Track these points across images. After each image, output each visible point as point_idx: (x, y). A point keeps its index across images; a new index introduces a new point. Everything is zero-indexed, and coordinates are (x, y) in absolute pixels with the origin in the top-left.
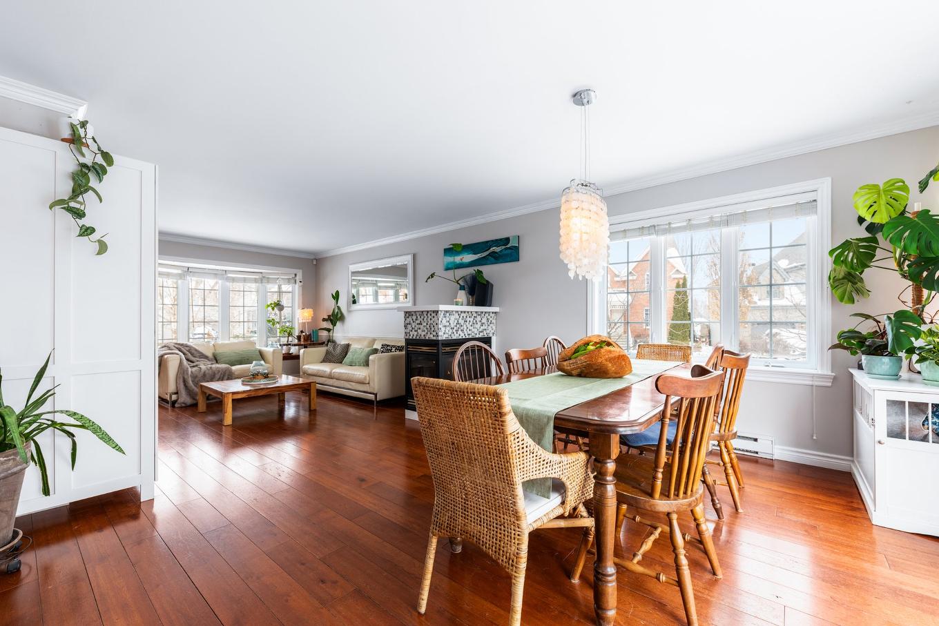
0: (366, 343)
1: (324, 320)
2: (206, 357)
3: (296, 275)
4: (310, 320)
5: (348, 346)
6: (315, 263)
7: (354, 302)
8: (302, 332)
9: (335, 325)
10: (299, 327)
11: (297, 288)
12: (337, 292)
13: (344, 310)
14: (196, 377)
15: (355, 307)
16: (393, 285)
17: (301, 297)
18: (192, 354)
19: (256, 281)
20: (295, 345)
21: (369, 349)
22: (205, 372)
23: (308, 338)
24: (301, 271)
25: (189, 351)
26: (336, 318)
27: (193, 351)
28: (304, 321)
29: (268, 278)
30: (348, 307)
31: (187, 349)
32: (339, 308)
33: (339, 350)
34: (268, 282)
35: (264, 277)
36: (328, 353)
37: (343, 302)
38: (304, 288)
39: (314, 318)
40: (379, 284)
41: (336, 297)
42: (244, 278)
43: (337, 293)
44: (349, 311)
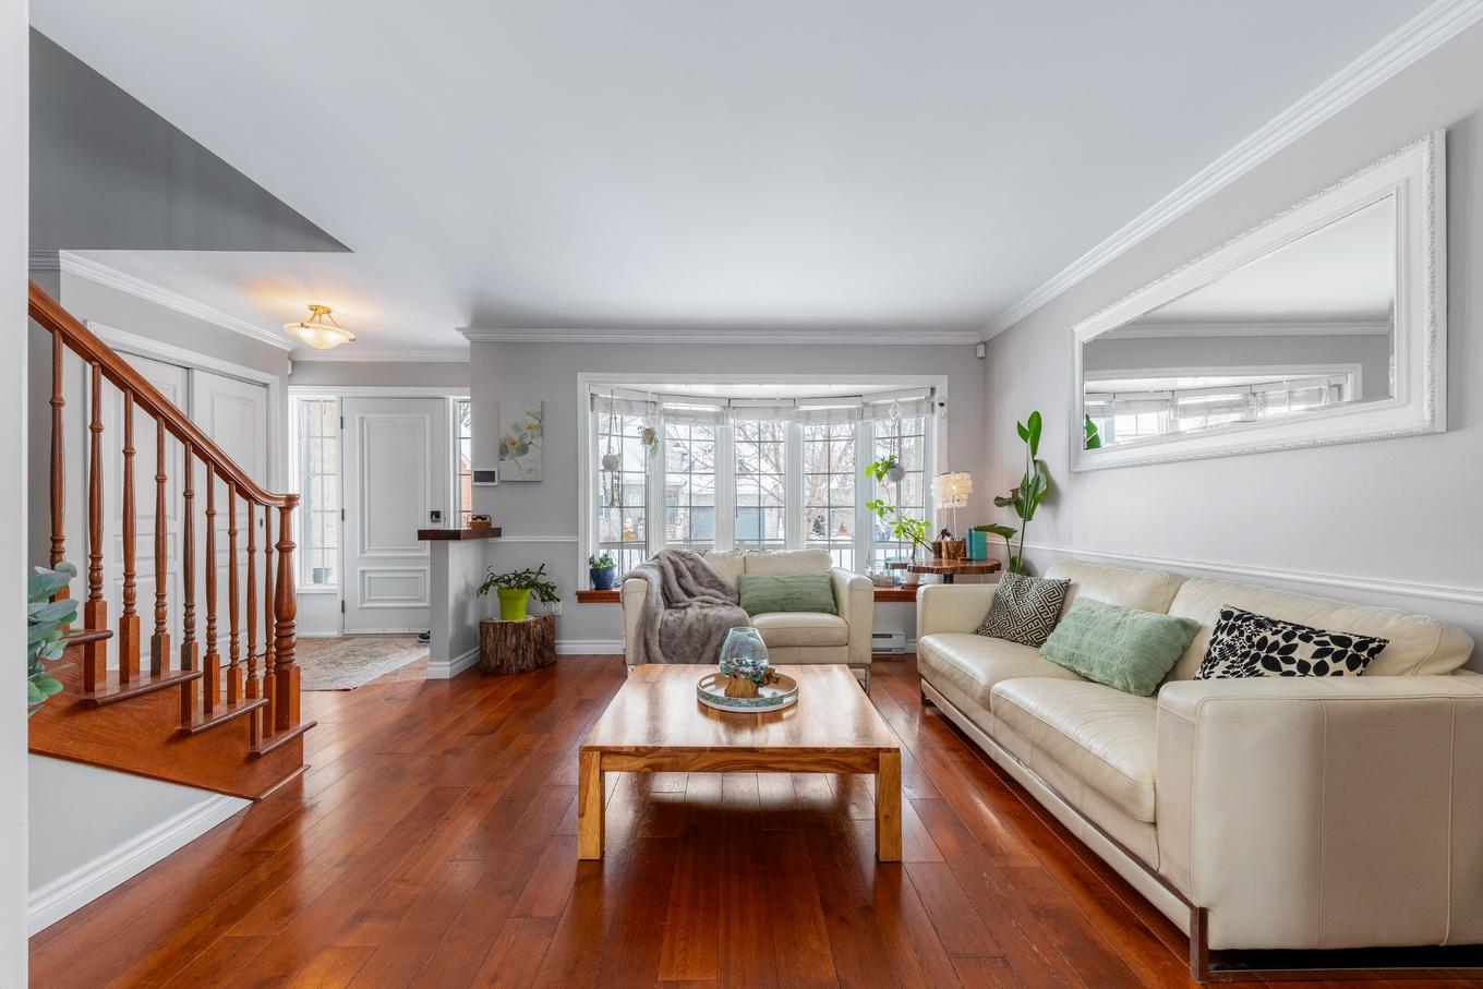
0: (1136, 588)
1: (1000, 502)
2: (721, 586)
3: (933, 390)
4: (964, 504)
5: (1064, 590)
6: (981, 353)
7: (1093, 443)
8: (944, 533)
9: (1030, 518)
10: (939, 522)
11: (936, 422)
12: (1036, 417)
13: (1058, 472)
14: (673, 636)
15: (1094, 458)
16: (1235, 397)
17: (945, 445)
18: (695, 577)
19: (850, 416)
20: (928, 570)
21: (1155, 616)
22: (690, 626)
23: (958, 550)
24: (945, 378)
25: (692, 571)
26: (1034, 495)
27: (699, 571)
28: (947, 505)
29: (875, 406)
30: (1072, 458)
31: (690, 564)
32: (1040, 465)
33: (1032, 597)
34: (874, 416)
35: (865, 405)
36: (997, 604)
37: (1053, 448)
38: (951, 418)
39: (976, 498)
40: (1181, 402)
41: (1032, 432)
42: (829, 411)
43: (1036, 420)
44: (1076, 474)
